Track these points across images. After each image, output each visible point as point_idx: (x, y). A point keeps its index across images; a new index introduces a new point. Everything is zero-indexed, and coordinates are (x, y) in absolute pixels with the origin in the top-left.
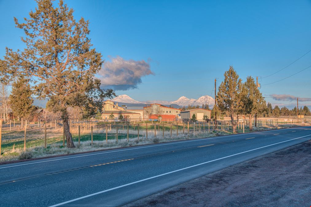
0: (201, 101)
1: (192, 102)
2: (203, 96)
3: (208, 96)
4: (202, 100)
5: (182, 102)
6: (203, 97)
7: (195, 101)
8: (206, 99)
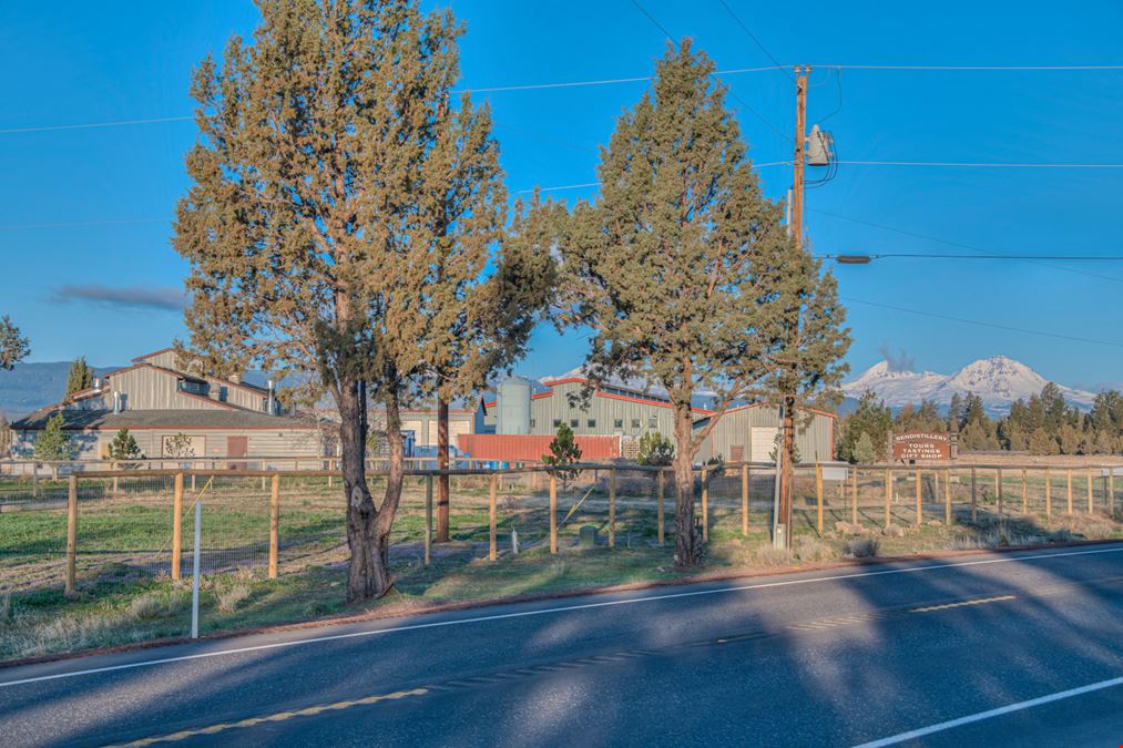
0: (972, 383)
1: (926, 390)
2: (978, 362)
3: (1005, 361)
4: (977, 376)
5: (883, 389)
6: (985, 365)
7: (942, 385)
8: (996, 373)
